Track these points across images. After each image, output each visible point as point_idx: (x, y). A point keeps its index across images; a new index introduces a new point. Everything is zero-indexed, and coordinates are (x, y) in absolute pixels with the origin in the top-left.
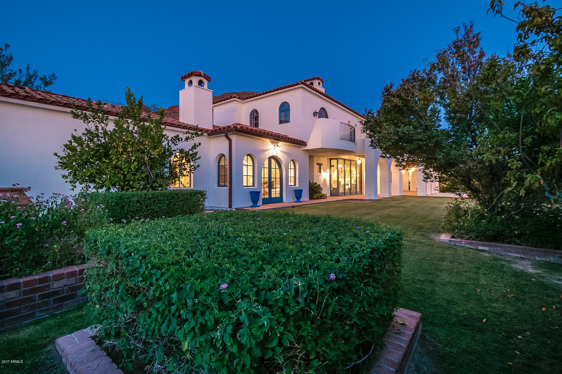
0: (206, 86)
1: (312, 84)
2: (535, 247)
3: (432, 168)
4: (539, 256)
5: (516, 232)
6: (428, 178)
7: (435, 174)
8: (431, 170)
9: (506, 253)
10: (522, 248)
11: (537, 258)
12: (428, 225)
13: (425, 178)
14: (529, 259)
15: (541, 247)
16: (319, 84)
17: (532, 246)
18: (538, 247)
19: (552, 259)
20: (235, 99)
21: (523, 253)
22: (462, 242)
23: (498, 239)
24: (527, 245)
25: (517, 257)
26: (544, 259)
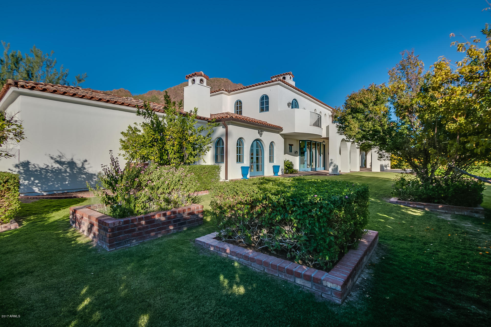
0: (205, 84)
1: (284, 78)
2: (455, 205)
3: (384, 150)
4: (457, 211)
5: (442, 195)
6: (381, 157)
7: (387, 154)
8: (384, 151)
9: (436, 210)
10: (446, 206)
11: (456, 213)
12: (381, 192)
13: (379, 157)
14: (450, 213)
15: (459, 206)
16: (290, 78)
17: (453, 205)
18: (457, 206)
19: (466, 213)
20: (223, 91)
21: (447, 209)
22: (405, 203)
23: (430, 200)
24: (450, 204)
25: (443, 212)
26: (460, 213)
